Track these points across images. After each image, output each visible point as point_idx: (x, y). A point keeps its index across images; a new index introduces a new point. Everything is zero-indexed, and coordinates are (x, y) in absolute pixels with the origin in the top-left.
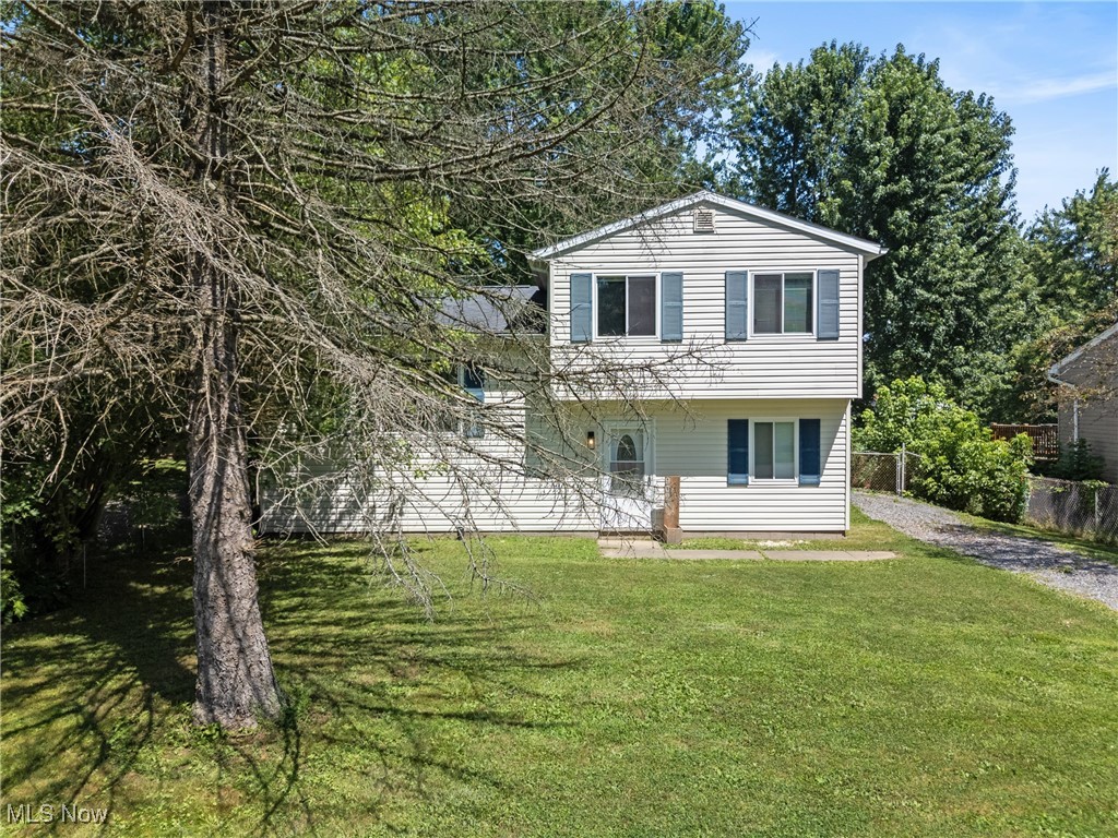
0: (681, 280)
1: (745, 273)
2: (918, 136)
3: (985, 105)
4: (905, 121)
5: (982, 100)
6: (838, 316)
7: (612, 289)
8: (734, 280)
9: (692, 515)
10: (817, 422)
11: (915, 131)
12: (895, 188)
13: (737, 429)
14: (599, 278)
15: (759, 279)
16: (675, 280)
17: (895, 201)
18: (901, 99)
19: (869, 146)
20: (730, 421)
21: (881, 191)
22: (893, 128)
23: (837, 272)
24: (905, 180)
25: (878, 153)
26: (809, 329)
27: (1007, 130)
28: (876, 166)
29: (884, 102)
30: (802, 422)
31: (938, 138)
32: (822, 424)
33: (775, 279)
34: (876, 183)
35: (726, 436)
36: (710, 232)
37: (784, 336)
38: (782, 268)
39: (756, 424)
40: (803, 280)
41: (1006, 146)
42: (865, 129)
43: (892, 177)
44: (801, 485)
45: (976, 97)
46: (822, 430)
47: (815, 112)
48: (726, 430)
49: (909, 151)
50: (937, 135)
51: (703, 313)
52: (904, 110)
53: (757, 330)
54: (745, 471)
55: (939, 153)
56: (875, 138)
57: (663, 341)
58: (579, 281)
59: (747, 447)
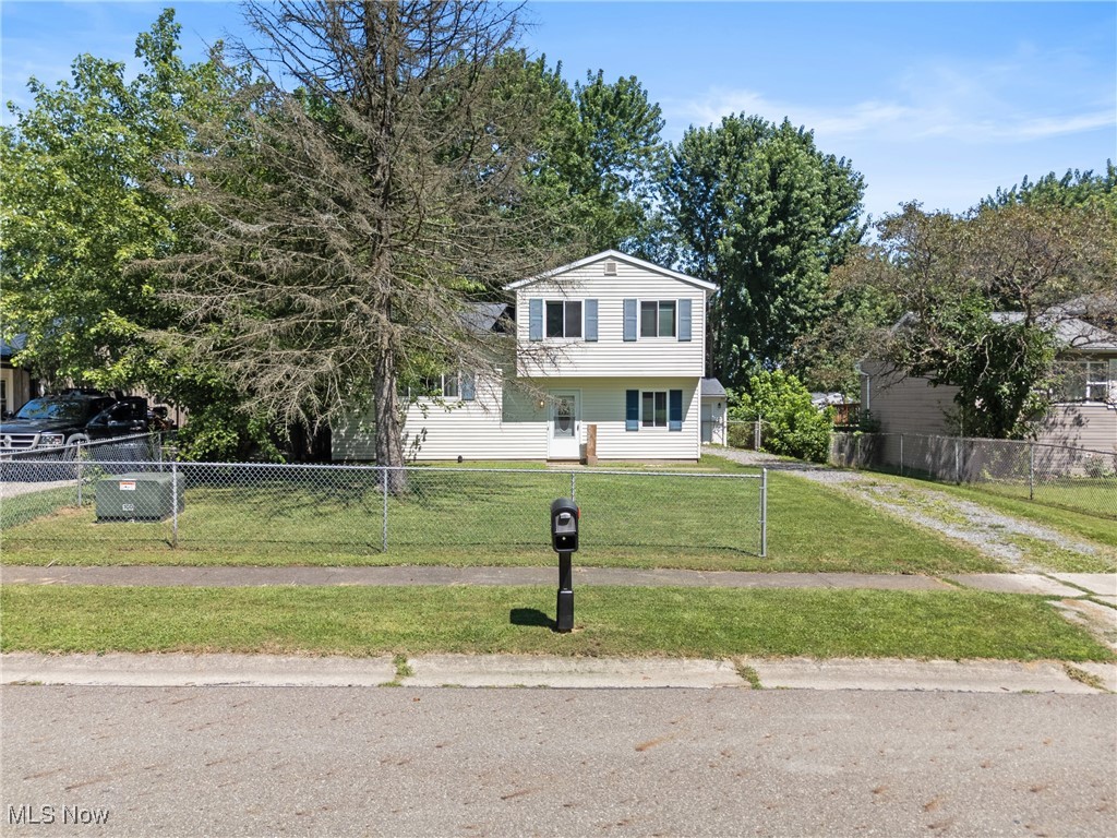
0: (597, 304)
1: (635, 300)
2: (791, 191)
3: (845, 165)
4: (783, 180)
5: (842, 162)
6: (690, 327)
7: (554, 308)
8: (629, 304)
9: (603, 450)
10: (680, 392)
11: (790, 187)
12: (774, 230)
13: (632, 396)
14: (547, 302)
15: (644, 305)
16: (593, 303)
17: (774, 239)
18: (780, 163)
19: (756, 198)
20: (628, 391)
21: (764, 232)
22: (773, 185)
23: (690, 301)
24: (781, 224)
25: (762, 202)
26: (674, 335)
27: (860, 186)
28: (760, 213)
29: (766, 165)
30: (671, 391)
31: (805, 194)
32: (683, 393)
33: (653, 304)
34: (759, 227)
35: (625, 400)
36: (615, 275)
37: (659, 339)
38: (657, 298)
39: (644, 393)
40: (671, 305)
41: (858, 197)
42: (752, 185)
43: (772, 222)
44: (671, 430)
45: (838, 160)
46: (683, 396)
47: (722, 165)
48: (625, 397)
49: (787, 200)
50: (805, 192)
51: (610, 321)
52: (781, 171)
53: (642, 335)
54: (637, 418)
55: (806, 205)
56: (759, 192)
57: (586, 341)
58: (535, 303)
59: (637, 407)
